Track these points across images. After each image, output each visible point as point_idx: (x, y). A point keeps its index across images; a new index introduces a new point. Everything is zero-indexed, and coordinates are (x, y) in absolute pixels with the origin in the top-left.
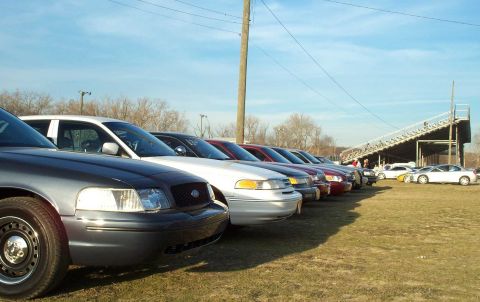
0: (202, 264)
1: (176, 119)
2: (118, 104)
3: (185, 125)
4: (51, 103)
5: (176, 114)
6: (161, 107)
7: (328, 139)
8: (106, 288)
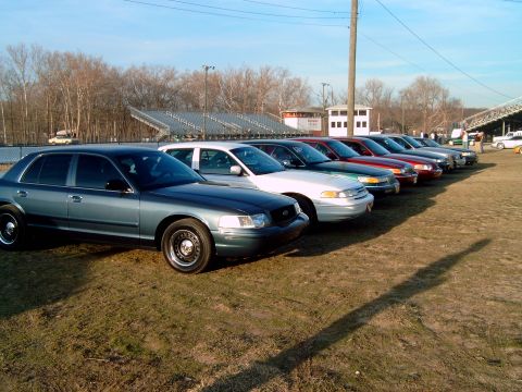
0: (295, 251)
1: (299, 87)
2: (241, 74)
3: (307, 92)
4: (177, 75)
5: (299, 80)
6: (284, 75)
7: (457, 102)
8: (235, 268)
